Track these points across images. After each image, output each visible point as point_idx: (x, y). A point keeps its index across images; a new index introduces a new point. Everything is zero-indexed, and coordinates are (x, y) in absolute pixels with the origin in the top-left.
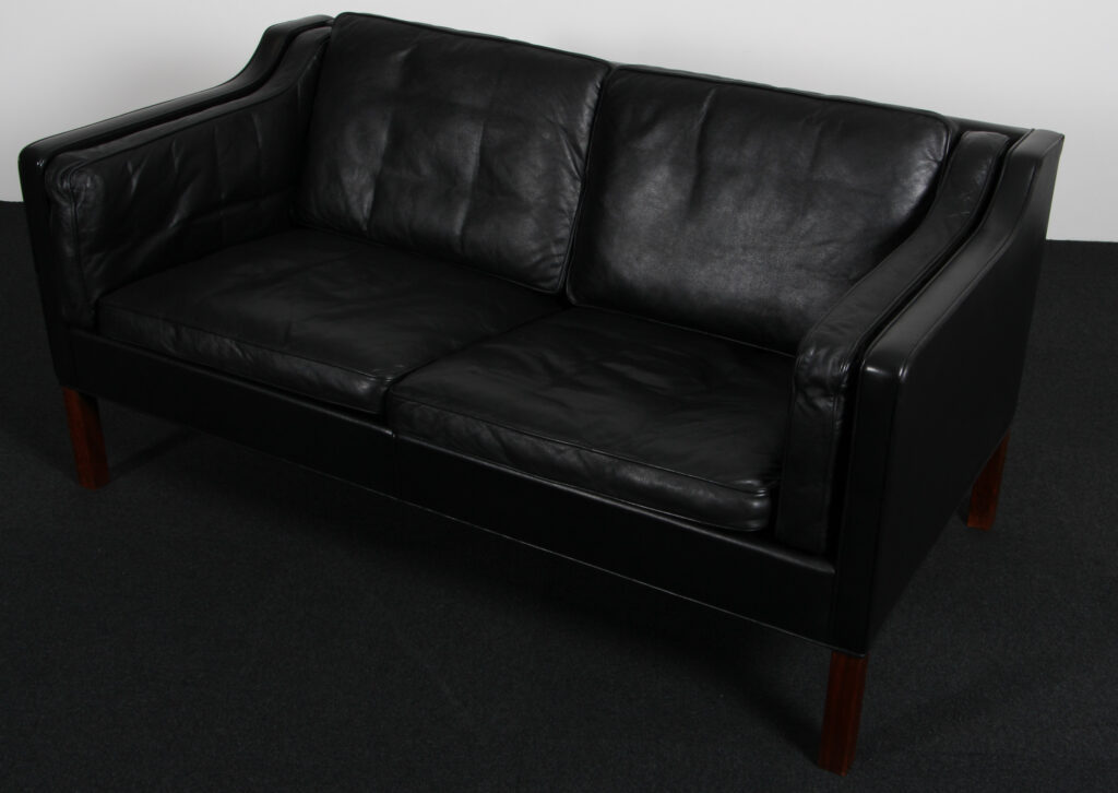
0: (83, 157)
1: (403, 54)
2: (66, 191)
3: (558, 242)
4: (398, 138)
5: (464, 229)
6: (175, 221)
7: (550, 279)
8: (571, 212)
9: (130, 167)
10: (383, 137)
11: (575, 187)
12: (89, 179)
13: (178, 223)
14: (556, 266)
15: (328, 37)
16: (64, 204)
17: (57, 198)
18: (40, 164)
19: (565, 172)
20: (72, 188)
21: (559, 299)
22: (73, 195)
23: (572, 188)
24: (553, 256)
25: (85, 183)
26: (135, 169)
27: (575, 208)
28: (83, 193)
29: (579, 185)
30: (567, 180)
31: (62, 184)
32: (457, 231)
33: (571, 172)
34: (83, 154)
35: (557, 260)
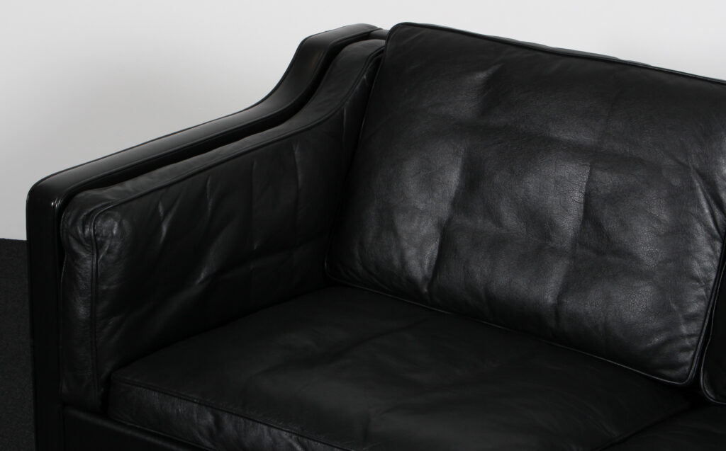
0: (109, 197)
1: (482, 76)
2: (88, 239)
3: (690, 318)
4: (473, 180)
5: (560, 298)
6: (202, 276)
7: (676, 366)
8: (707, 281)
9: (161, 209)
10: (453, 178)
11: (713, 248)
12: (116, 225)
13: (206, 279)
14: (686, 349)
15: (381, 51)
16: (83, 254)
17: (76, 247)
18: (56, 204)
19: (699, 227)
20: (96, 236)
21: (689, 394)
22: (95, 244)
23: (709, 250)
24: (683, 336)
25: (111, 229)
26: (166, 214)
27: (713, 276)
28: (108, 242)
29: (718, 246)
30: (701, 238)
31: (84, 230)
32: (550, 299)
33: (708, 229)
34: (109, 193)
35: (687, 343)
